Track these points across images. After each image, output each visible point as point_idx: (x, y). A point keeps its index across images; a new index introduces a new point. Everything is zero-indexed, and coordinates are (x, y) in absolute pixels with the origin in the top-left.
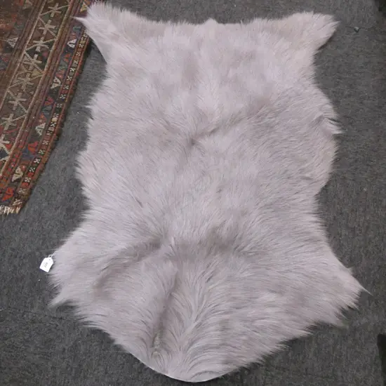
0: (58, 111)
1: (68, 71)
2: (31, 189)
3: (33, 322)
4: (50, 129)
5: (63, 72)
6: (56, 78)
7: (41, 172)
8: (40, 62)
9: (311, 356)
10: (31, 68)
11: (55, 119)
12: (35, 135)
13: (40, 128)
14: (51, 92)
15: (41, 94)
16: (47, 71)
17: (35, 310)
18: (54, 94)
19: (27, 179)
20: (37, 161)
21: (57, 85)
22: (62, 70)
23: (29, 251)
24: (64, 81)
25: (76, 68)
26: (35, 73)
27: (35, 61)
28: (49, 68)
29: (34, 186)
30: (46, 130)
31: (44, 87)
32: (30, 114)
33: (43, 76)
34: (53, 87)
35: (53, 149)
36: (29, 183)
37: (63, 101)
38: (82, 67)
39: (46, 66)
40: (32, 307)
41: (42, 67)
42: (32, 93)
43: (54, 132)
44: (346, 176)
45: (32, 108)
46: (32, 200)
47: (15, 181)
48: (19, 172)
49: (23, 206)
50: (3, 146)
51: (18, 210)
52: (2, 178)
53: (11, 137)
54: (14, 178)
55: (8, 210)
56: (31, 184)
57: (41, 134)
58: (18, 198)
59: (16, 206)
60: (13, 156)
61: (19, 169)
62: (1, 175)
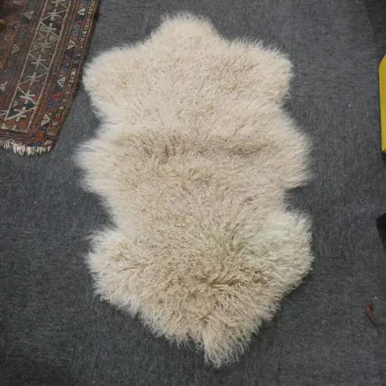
0: (77, 66)
1: (80, 34)
2: (59, 131)
3: (73, 238)
4: (70, 81)
5: (77, 35)
6: (71, 41)
7: (66, 116)
8: (55, 29)
9: (321, 241)
10: (47, 35)
11: (73, 73)
12: (58, 89)
13: (61, 82)
14: (67, 52)
15: (59, 54)
16: (62, 36)
17: (73, 229)
18: (70, 53)
19: (55, 124)
20: (62, 108)
21: (72, 46)
22: (75, 34)
23: (62, 181)
24: (78, 42)
25: (87, 31)
26: (52, 38)
27: (50, 28)
28: (63, 33)
29: (61, 129)
30: (66, 82)
31: (61, 49)
32: (51, 71)
33: (59, 40)
34: (69, 48)
35: (74, 97)
36: (57, 127)
37: (79, 58)
38: (93, 30)
39: (61, 32)
40: (71, 226)
41: (58, 33)
42: (51, 54)
43: (74, 84)
44: (333, 96)
45: (53, 65)
46: (59, 140)
47: (44, 126)
48: (47, 118)
49: (53, 146)
50: (30, 99)
51: (49, 148)
52: (32, 124)
53: (36, 91)
54: (43, 123)
55: (40, 149)
56: (58, 127)
57: (62, 86)
58: (48, 139)
59: (47, 146)
60: (40, 106)
61: (46, 115)
62: (30, 122)
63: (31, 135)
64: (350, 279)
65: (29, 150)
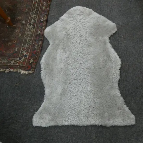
0: (41, 40)
1: (42, 28)
2: (36, 65)
4: (39, 46)
5: (40, 29)
6: (39, 31)
7: (38, 59)
8: (33, 27)
9: (133, 104)
10: (30, 29)
11: (40, 43)
12: (35, 49)
13: (36, 46)
14: (38, 35)
15: (35, 36)
19: (35, 62)
20: (37, 56)
21: (39, 33)
23: (38, 83)
24: (41, 31)
25: (44, 26)
26: (32, 30)
27: (31, 27)
30: (38, 47)
31: (35, 34)
32: (32, 43)
33: (34, 31)
34: (38, 33)
35: (41, 52)
39: (35, 28)
41: (34, 28)
42: (32, 36)
43: (40, 47)
45: (33, 40)
46: (37, 68)
47: (31, 63)
48: (32, 61)
49: (34, 70)
50: (26, 53)
51: (33, 72)
53: (27, 50)
54: (31, 62)
55: (30, 72)
56: (36, 63)
57: (36, 48)
58: (33, 68)
59: (32, 71)
60: (29, 56)
61: (31, 59)
62: (26, 62)
63: (27, 67)
65: (26, 72)
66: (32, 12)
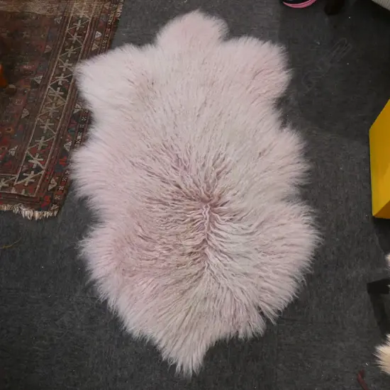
0: (81, 130)
2: (65, 195)
4: (76, 145)
6: (77, 105)
8: (62, 93)
10: (55, 99)
11: (79, 137)
12: (65, 153)
13: (68, 146)
14: (73, 115)
15: (66, 117)
16: (69, 100)
17: (78, 294)
18: (76, 117)
19: (61, 188)
20: (68, 172)
21: (78, 110)
23: (68, 246)
26: (60, 102)
27: (58, 92)
28: (70, 98)
29: (67, 193)
30: (73, 146)
31: (68, 113)
32: (58, 135)
33: (66, 103)
34: (75, 112)
36: (63, 191)
37: (85, 122)
39: (68, 96)
40: (76, 291)
41: (64, 97)
42: (58, 118)
45: (60, 130)
46: (66, 204)
47: (51, 190)
48: (54, 183)
49: (59, 210)
50: (39, 163)
51: (56, 213)
52: (40, 189)
53: (44, 155)
54: (50, 187)
55: (47, 214)
56: (65, 192)
57: (69, 150)
58: (55, 204)
59: (54, 210)
60: (47, 170)
61: (53, 180)
62: (38, 186)
63: (38, 199)
64: (341, 344)
65: (37, 214)
66: (61, 54)
